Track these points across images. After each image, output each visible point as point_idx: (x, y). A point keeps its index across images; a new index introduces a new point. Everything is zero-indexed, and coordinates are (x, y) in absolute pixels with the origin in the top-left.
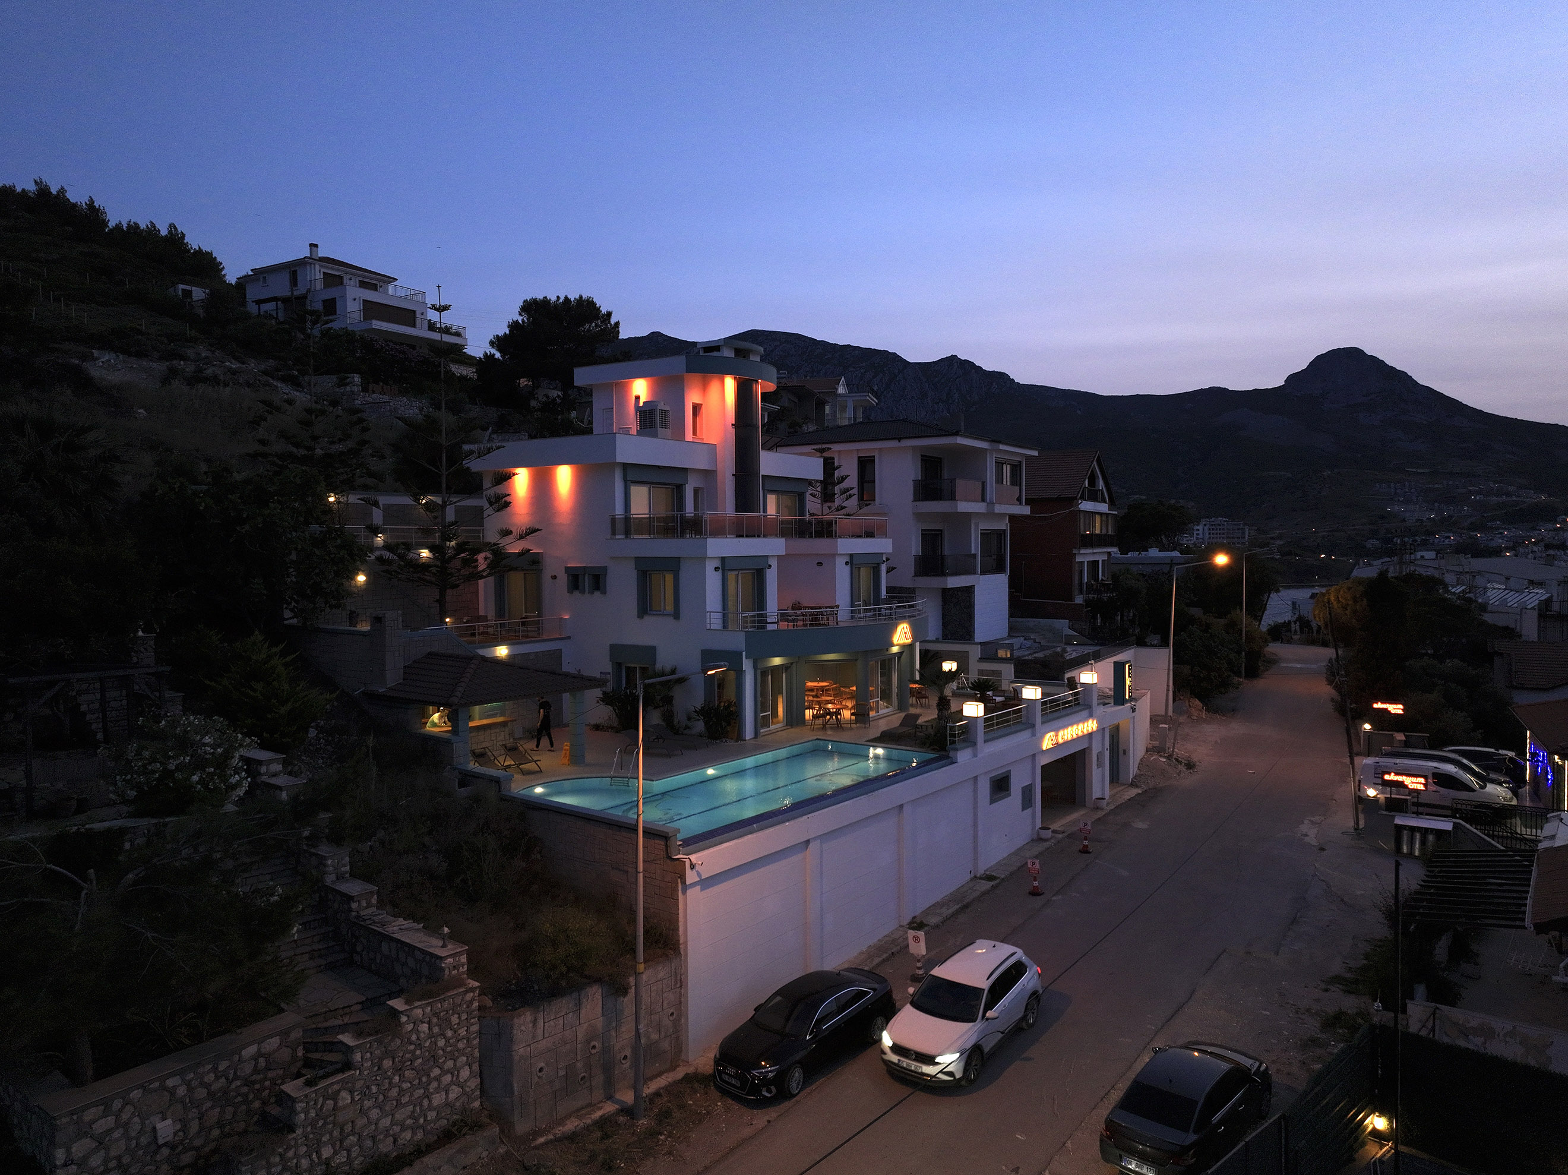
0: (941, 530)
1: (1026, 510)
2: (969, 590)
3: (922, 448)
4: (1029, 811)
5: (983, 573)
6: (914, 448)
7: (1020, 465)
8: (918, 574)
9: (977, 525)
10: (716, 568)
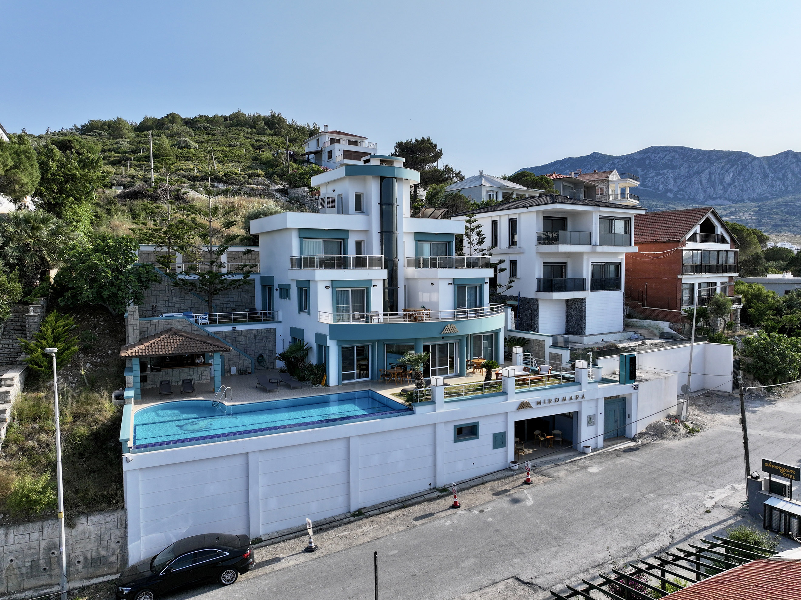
0: (566, 263)
1: (634, 249)
2: (582, 301)
3: (543, 212)
4: (501, 450)
5: (593, 289)
6: (537, 212)
7: (630, 220)
8: (539, 290)
9: (588, 259)
10: (326, 287)
